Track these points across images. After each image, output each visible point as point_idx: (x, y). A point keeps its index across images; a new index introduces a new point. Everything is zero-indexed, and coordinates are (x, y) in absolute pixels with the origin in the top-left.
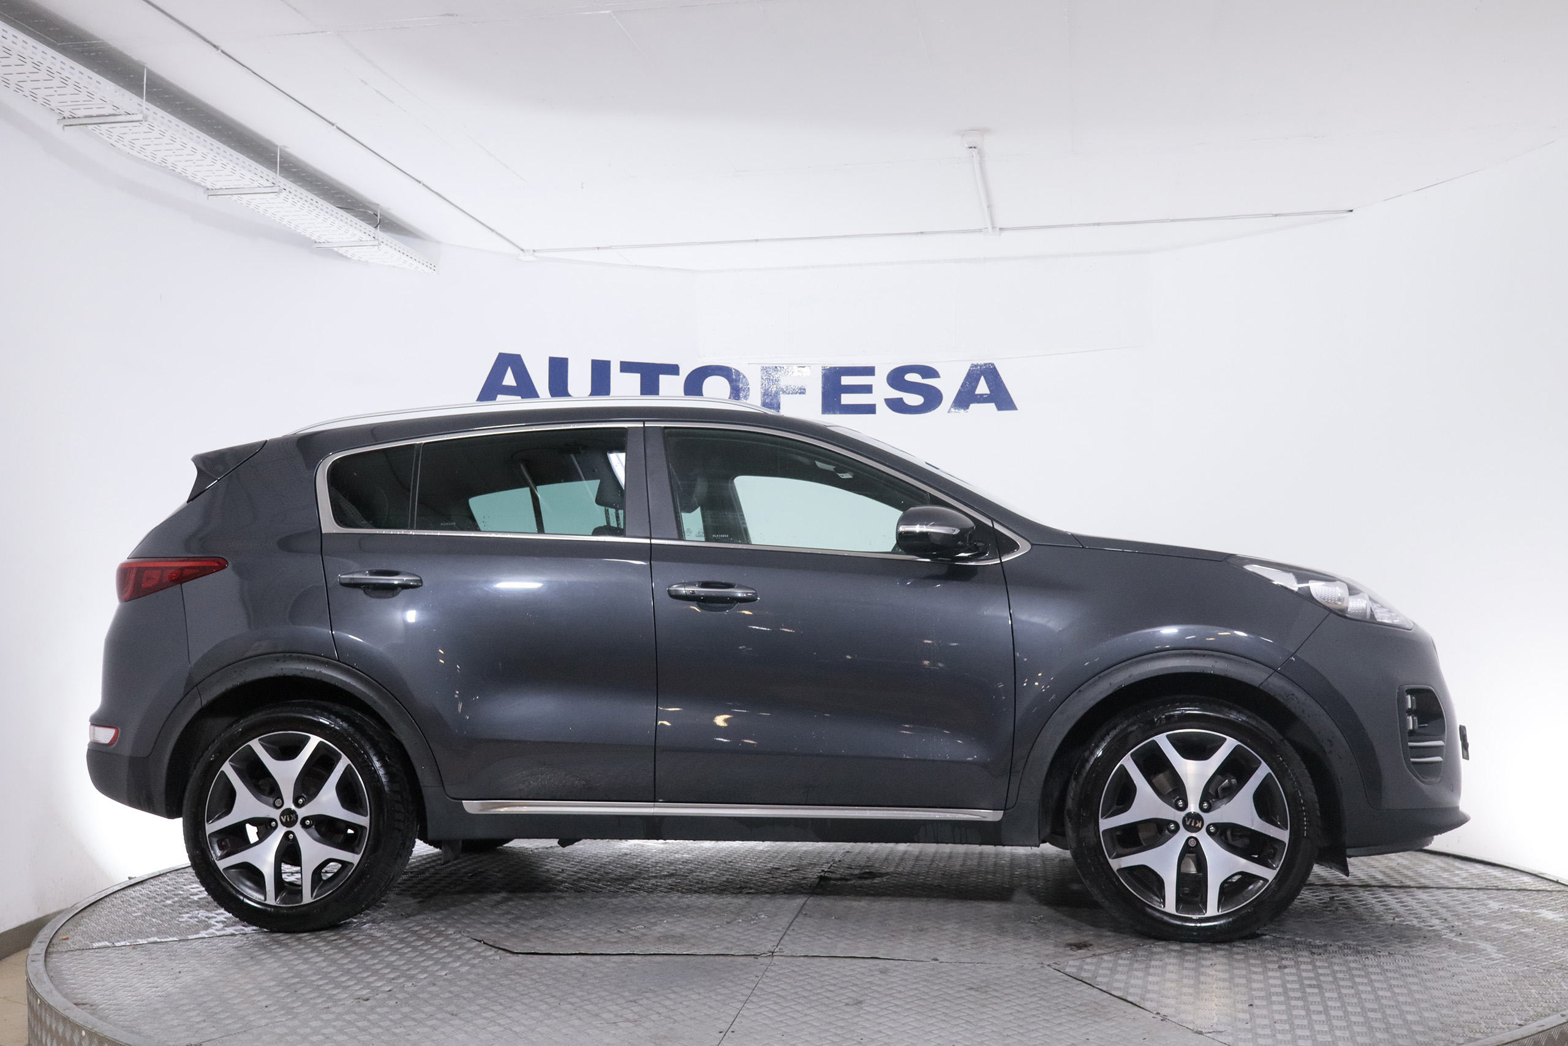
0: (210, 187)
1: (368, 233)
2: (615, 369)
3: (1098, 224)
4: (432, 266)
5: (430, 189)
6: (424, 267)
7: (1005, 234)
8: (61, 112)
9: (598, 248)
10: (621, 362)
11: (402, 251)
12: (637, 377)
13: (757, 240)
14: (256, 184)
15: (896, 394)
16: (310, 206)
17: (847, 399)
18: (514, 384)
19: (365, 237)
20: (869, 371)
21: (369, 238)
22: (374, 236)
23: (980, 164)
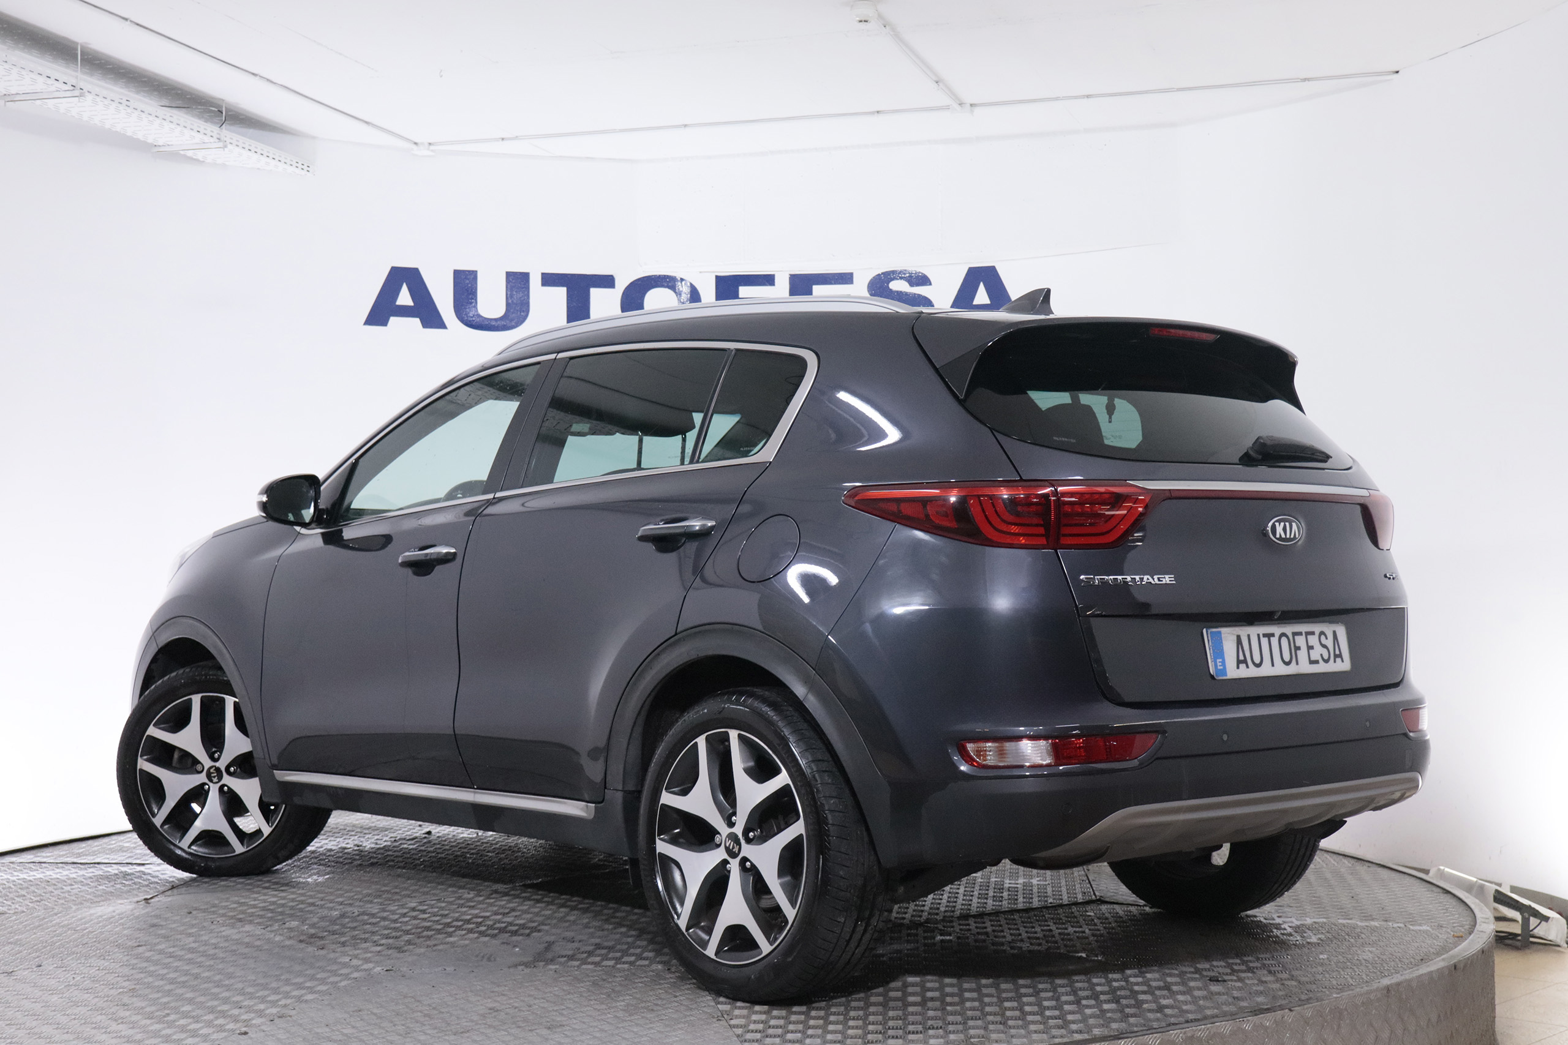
0: (5, 93)
1: (209, 133)
2: (535, 282)
3: (1088, 96)
4: (305, 167)
5: (272, 82)
6: (293, 169)
7: (977, 110)
9: (503, 139)
10: (542, 274)
11: (259, 151)
12: (563, 290)
13: (685, 126)
14: (53, 88)
18: (410, 303)
19: (206, 139)
20: (846, 278)
21: (212, 140)
22: (218, 136)
23: (897, 36)
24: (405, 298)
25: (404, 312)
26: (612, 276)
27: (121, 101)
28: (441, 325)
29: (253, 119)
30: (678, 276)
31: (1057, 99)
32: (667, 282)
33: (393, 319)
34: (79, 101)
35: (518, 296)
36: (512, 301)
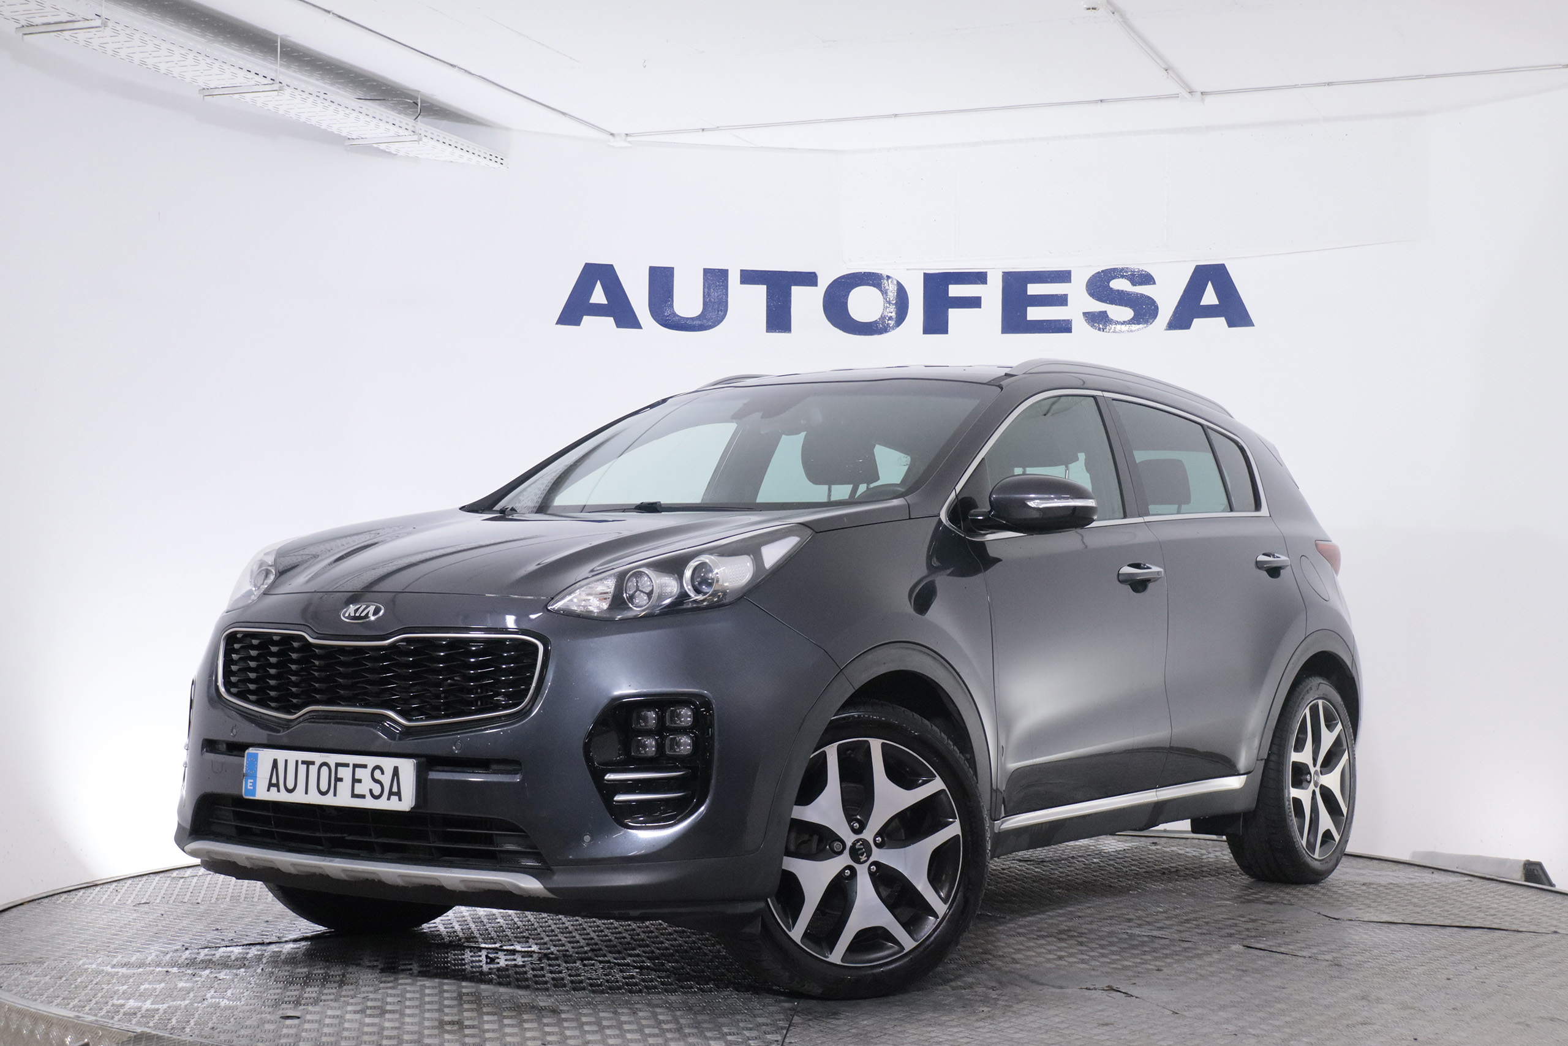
0: (205, 87)
1: (404, 126)
2: (734, 279)
3: (1329, 84)
4: (500, 161)
5: (470, 73)
6: (487, 162)
7: (1208, 98)
8: (17, 21)
9: (703, 130)
10: (742, 271)
11: (454, 144)
12: (763, 289)
13: (896, 115)
14: (253, 82)
15: (1098, 306)
16: (324, 101)
17: (1034, 313)
18: (605, 302)
19: (401, 132)
20: (1063, 276)
21: (407, 133)
22: (413, 129)
23: (1126, 23)
24: (598, 296)
25: (598, 310)
26: (814, 273)
27: (318, 94)
28: (636, 324)
29: (446, 110)
30: (885, 272)
31: (1295, 86)
32: (872, 279)
33: (586, 319)
34: (278, 95)
35: (715, 294)
36: (710, 300)
